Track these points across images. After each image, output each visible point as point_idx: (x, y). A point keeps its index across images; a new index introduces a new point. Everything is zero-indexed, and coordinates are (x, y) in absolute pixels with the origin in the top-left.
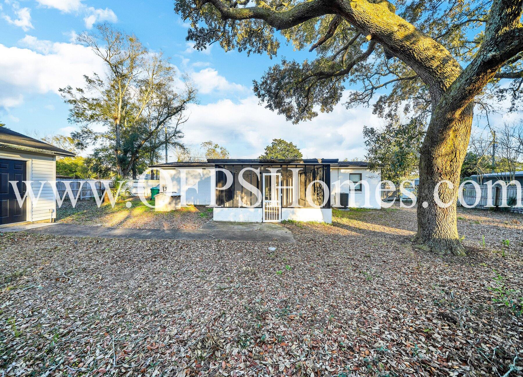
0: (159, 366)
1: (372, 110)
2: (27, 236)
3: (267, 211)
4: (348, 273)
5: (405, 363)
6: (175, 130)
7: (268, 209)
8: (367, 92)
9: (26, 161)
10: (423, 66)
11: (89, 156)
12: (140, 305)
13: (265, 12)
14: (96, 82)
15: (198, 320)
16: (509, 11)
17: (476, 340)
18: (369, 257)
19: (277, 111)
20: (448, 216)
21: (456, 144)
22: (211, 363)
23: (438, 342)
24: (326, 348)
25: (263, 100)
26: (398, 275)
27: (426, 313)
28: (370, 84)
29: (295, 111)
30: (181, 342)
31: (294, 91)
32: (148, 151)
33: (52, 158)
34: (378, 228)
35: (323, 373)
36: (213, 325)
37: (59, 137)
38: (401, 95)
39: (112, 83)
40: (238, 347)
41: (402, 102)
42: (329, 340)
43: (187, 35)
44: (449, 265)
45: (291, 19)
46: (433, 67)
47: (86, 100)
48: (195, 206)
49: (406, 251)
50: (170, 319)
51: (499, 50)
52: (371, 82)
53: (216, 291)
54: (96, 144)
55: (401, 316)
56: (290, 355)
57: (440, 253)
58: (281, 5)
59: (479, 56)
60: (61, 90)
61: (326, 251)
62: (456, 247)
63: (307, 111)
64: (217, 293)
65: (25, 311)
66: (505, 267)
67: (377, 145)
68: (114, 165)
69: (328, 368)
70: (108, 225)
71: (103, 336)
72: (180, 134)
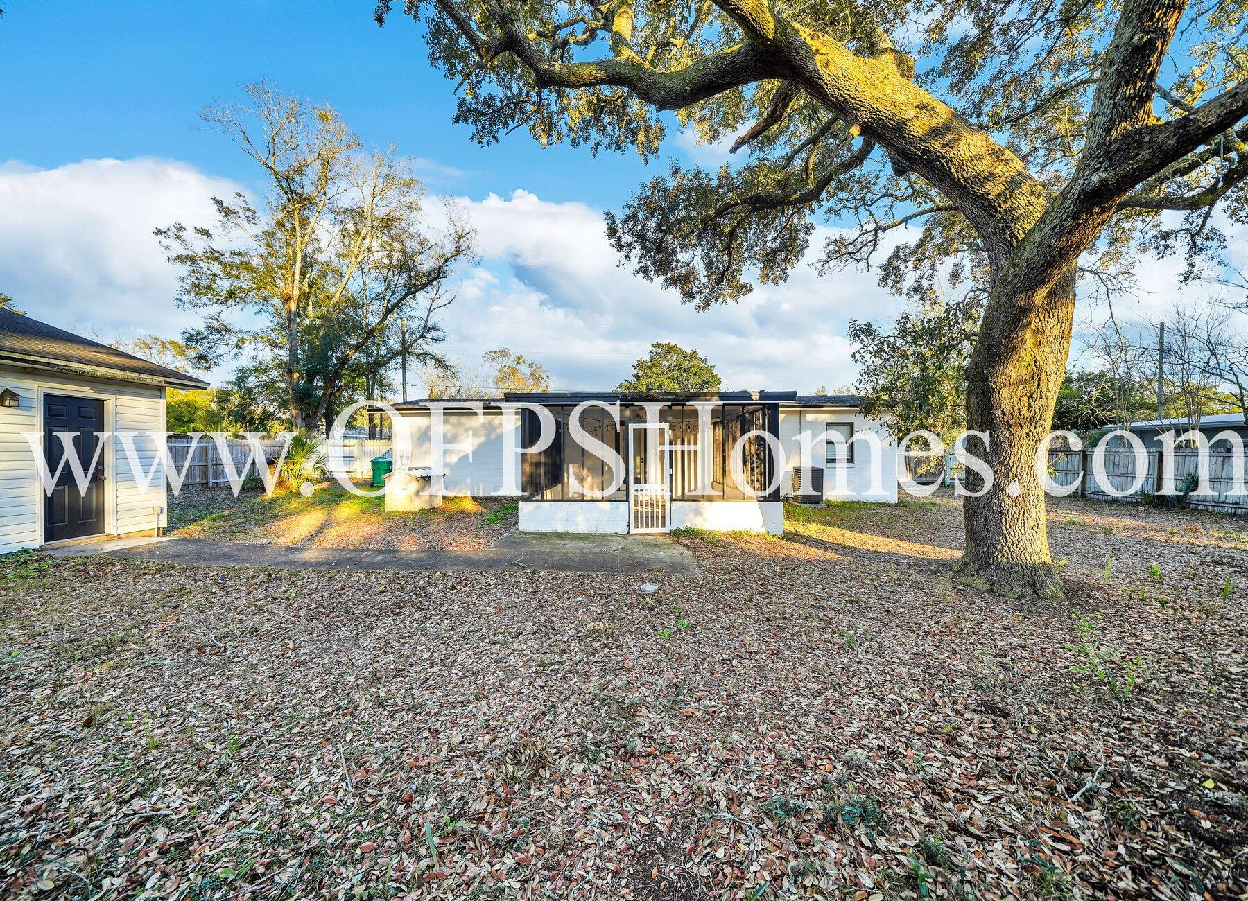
0: (434, 792)
1: (877, 279)
2: (113, 565)
3: (639, 508)
4: (809, 634)
5: (899, 783)
6: (425, 325)
7: (642, 505)
8: (864, 237)
9: (103, 401)
10: (968, 193)
11: (226, 385)
12: (382, 694)
13: (631, 72)
14: (241, 213)
15: (501, 719)
16: (1129, 90)
17: (1039, 744)
18: (857, 602)
19: (660, 280)
20: (1026, 515)
21: (1040, 359)
22: (533, 787)
23: (967, 749)
24: (752, 760)
25: (628, 257)
26: (914, 637)
27: (954, 703)
28: (872, 220)
29: (702, 281)
30: (473, 754)
31: (699, 235)
32: (363, 374)
33: (158, 393)
34: (885, 544)
35: (743, 799)
36: (532, 727)
37: (148, 341)
38: (942, 243)
39: (280, 216)
40: (582, 761)
41: (946, 259)
42: (758, 749)
43: (455, 112)
44: (1025, 617)
45: (688, 88)
46: (990, 197)
47: (217, 255)
48: (475, 499)
49: (937, 590)
50: (446, 718)
51: (1114, 169)
52: (872, 215)
53: (534, 669)
54: (240, 358)
55: (905, 707)
56: (682, 774)
57: (1010, 594)
58: (668, 44)
59: (1075, 180)
60: (159, 232)
61: (765, 592)
62: (1043, 582)
63: (728, 280)
64: (536, 672)
65: (150, 706)
66: (1141, 620)
67: (878, 362)
68: (284, 405)
69: (753, 792)
70: (284, 541)
71: (318, 747)
72: (435, 334)
